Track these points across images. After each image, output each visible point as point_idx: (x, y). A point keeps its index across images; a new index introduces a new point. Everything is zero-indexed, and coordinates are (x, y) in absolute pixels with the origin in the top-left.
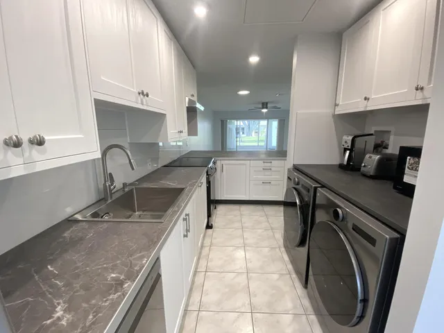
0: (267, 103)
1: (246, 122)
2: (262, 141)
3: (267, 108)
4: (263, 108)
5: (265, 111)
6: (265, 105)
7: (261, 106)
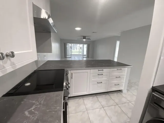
0: (85, 37)
1: (72, 44)
2: (81, 52)
3: (85, 39)
4: (84, 39)
5: (84, 40)
6: (84, 37)
7: (83, 38)
